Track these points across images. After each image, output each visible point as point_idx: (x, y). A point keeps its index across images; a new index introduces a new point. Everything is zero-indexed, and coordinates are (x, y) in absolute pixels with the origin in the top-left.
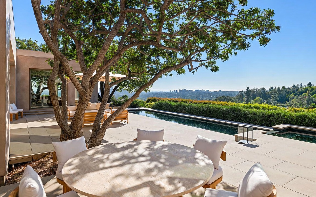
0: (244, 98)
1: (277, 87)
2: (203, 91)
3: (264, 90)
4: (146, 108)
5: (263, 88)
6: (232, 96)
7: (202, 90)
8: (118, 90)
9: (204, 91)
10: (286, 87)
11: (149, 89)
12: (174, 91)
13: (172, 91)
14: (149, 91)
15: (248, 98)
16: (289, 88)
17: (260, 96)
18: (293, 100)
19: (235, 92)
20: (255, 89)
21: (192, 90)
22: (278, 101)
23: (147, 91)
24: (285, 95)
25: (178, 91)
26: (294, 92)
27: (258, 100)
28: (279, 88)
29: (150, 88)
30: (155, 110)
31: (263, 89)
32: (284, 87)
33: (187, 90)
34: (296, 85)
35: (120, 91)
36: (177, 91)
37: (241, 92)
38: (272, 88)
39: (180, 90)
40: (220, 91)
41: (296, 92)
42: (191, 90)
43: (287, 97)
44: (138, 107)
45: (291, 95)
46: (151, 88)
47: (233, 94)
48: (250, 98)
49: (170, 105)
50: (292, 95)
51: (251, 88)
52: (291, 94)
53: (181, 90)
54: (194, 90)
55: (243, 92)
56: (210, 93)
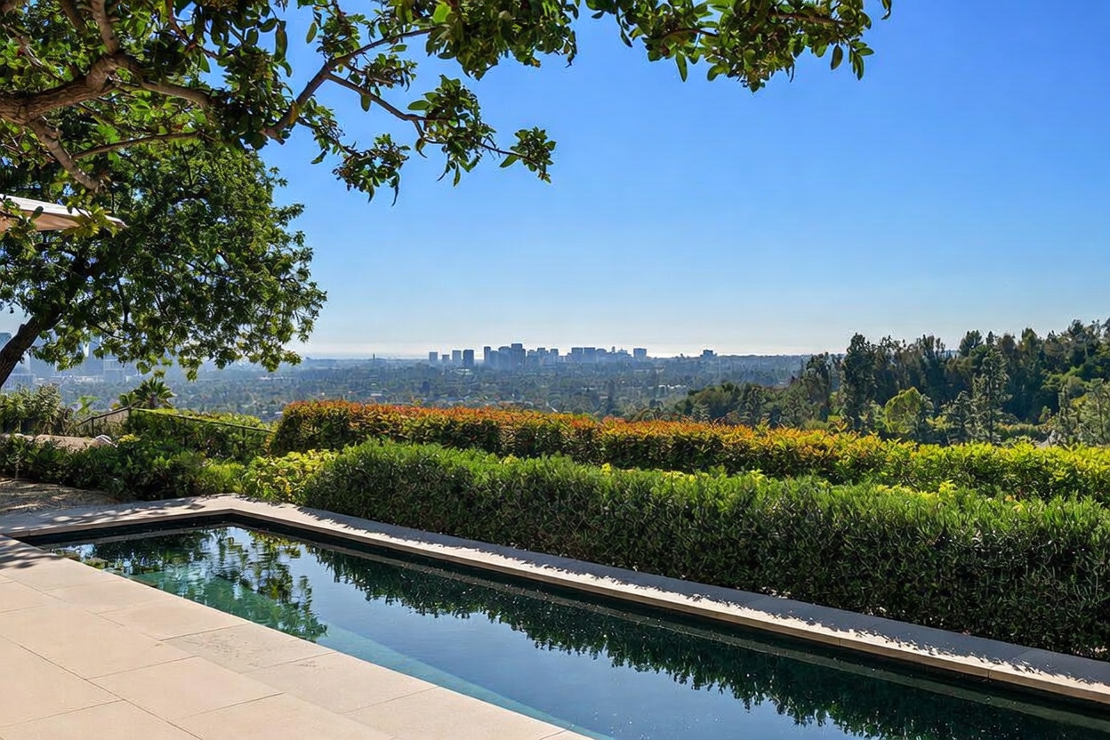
0: (839, 394)
1: (999, 334)
2: (613, 354)
3: (935, 349)
4: (259, 499)
5: (932, 338)
6: (771, 380)
7: (609, 350)
8: (48, 355)
9: (623, 353)
10: (1042, 335)
11: (293, 346)
12: (456, 353)
13: (440, 358)
14: (293, 359)
15: (858, 392)
16: (1054, 340)
17: (915, 381)
18: (1077, 402)
19: (786, 359)
20: (889, 345)
21: (555, 351)
22: (1007, 407)
23: (276, 360)
24: (1040, 379)
25: (479, 356)
26: (1078, 359)
27: (908, 402)
28: (1008, 340)
29: (295, 337)
30: (327, 524)
31: (928, 343)
32: (1028, 334)
33: (527, 347)
34: (1086, 324)
35: (69, 357)
36: (469, 354)
37: (818, 363)
38: (971, 340)
39: (487, 349)
40: (708, 353)
41: (1089, 361)
42: (548, 349)
43: (1048, 385)
44: (194, 491)
45: (1063, 378)
46: (304, 338)
47: (773, 370)
48: (870, 396)
49: (459, 483)
50: (1070, 379)
51: (874, 339)
52: (1066, 370)
53: (495, 348)
54: (563, 352)
55: (829, 362)
56: (652, 363)
